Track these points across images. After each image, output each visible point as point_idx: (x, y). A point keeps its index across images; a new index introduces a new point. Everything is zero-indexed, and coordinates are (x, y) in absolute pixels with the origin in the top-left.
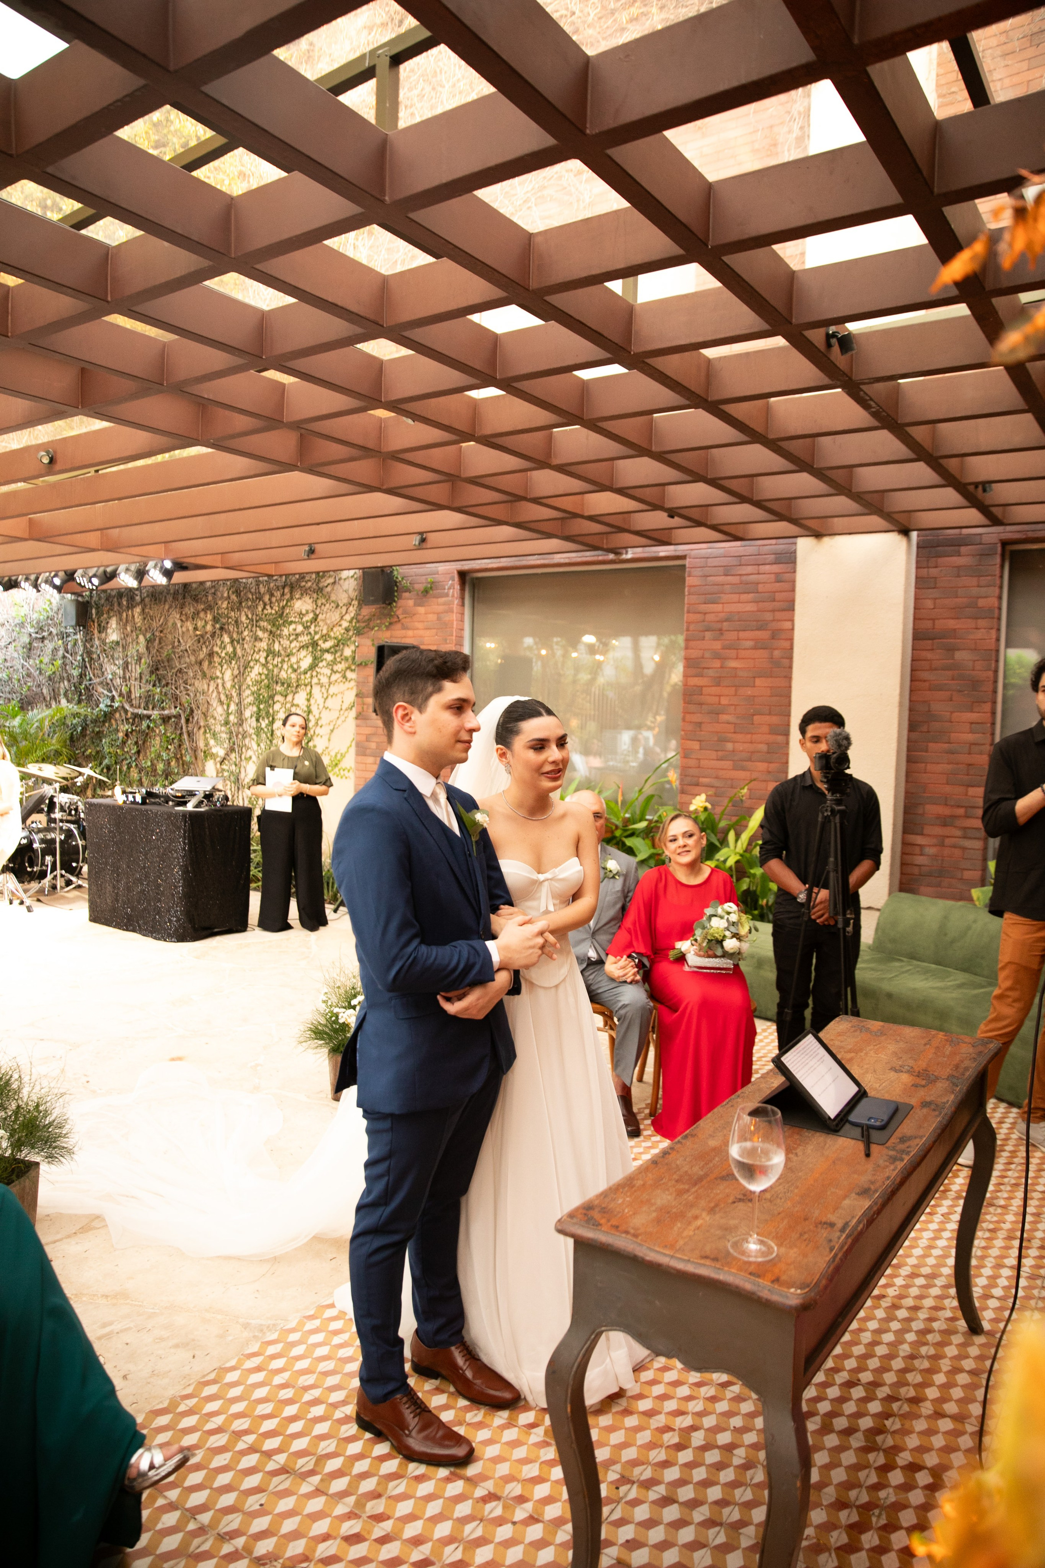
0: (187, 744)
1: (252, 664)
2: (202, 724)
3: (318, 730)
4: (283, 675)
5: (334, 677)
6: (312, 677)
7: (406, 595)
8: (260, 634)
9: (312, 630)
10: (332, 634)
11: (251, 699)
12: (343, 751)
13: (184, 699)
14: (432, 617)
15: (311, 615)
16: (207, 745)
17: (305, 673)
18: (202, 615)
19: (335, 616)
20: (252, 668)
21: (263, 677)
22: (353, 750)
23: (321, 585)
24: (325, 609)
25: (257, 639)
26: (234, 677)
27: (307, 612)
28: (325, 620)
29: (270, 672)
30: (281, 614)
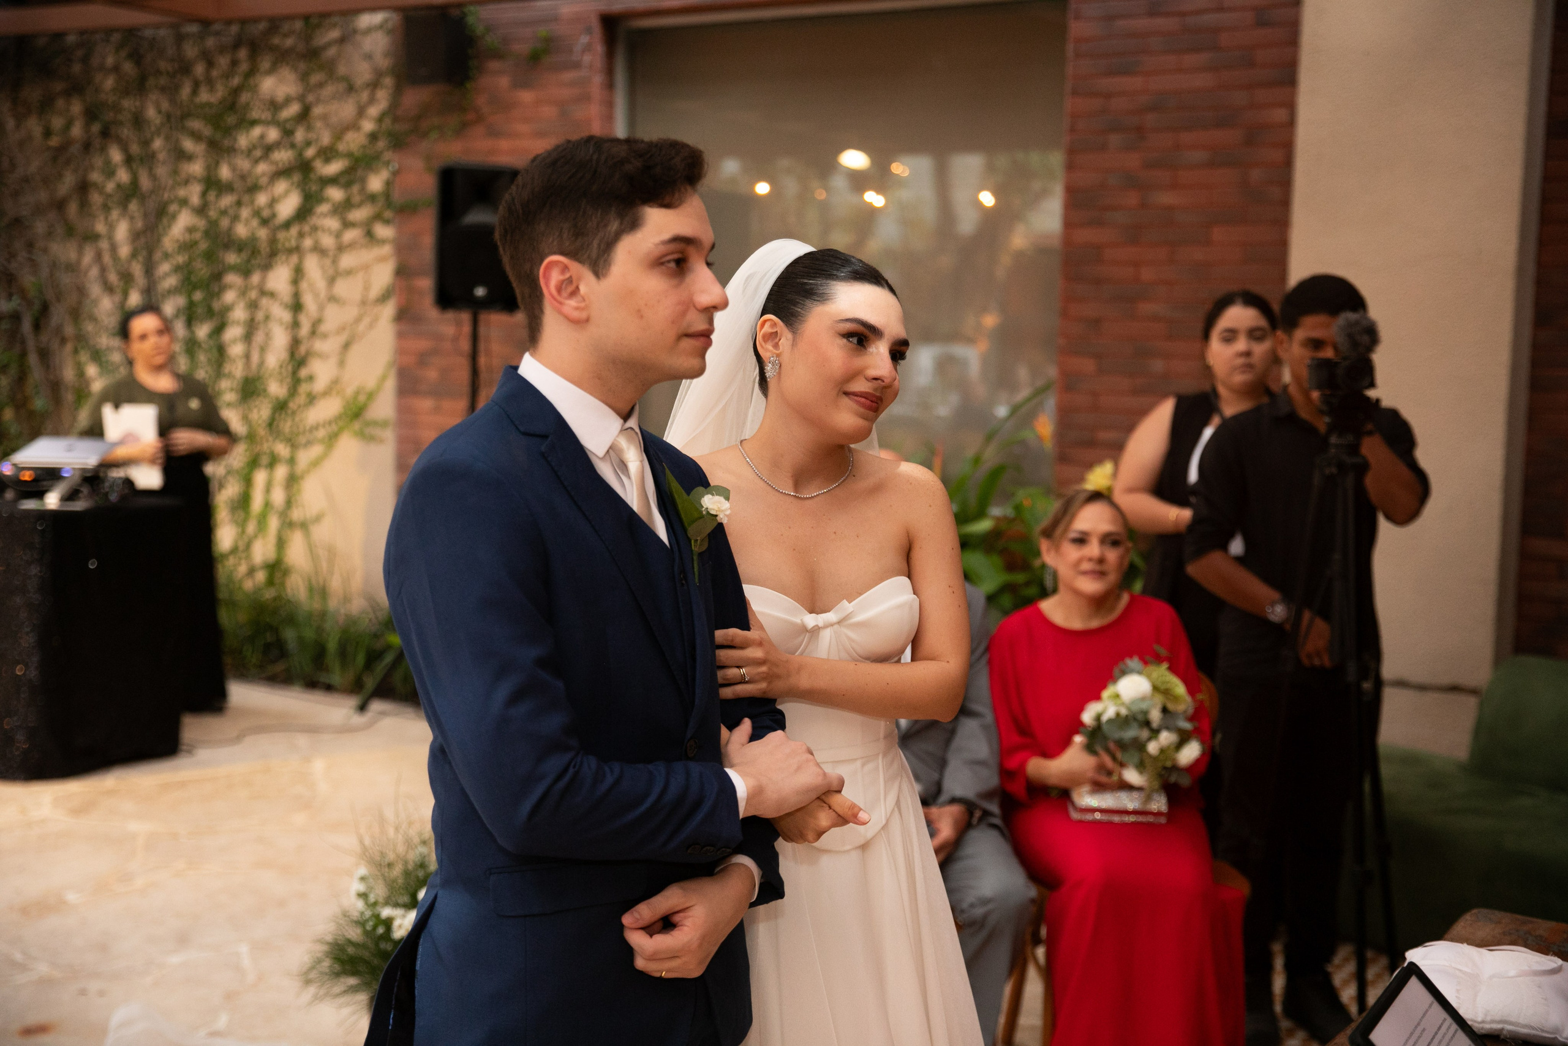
0: (36, 373)
1: (173, 208)
2: (69, 330)
3: (319, 345)
4: (241, 231)
5: (350, 235)
6: (301, 234)
7: (494, 65)
8: (188, 145)
9: (300, 135)
10: (341, 147)
11: (171, 281)
12: (371, 383)
13: (28, 280)
14: (549, 112)
15: (295, 108)
16: (81, 373)
17: (287, 225)
18: (60, 103)
19: (346, 110)
20: (174, 217)
21: (198, 236)
22: (391, 384)
23: (314, 43)
24: (324, 93)
25: (182, 156)
26: (135, 236)
27: (288, 101)
28: (325, 117)
29: (213, 224)
30: (231, 104)
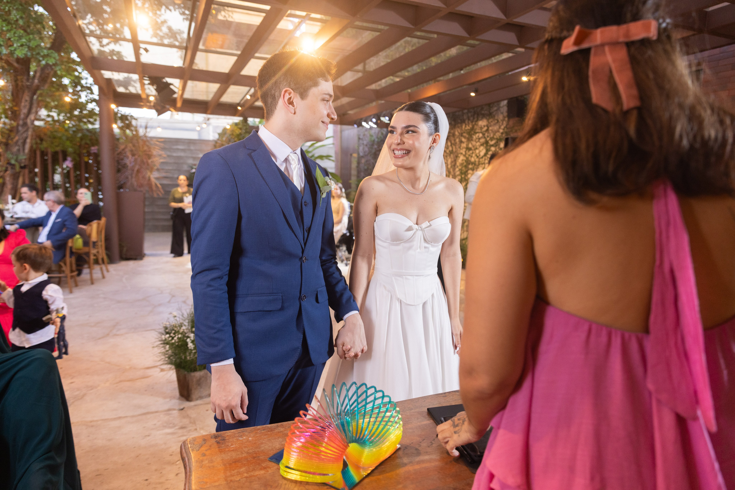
1: (459, 155)
4: (473, 160)
6: (485, 160)
8: (463, 140)
9: (486, 134)
10: (495, 137)
11: (458, 173)
15: (486, 128)
17: (482, 158)
19: (496, 128)
20: (459, 157)
21: (464, 161)
23: (491, 111)
24: (492, 124)
25: (461, 142)
26: (452, 162)
27: (484, 126)
28: (492, 130)
29: (467, 158)
30: (472, 129)
